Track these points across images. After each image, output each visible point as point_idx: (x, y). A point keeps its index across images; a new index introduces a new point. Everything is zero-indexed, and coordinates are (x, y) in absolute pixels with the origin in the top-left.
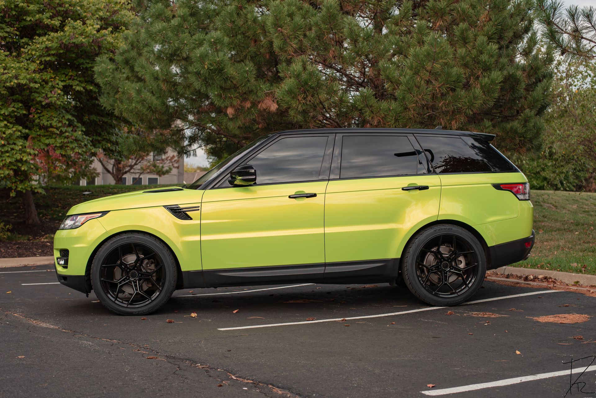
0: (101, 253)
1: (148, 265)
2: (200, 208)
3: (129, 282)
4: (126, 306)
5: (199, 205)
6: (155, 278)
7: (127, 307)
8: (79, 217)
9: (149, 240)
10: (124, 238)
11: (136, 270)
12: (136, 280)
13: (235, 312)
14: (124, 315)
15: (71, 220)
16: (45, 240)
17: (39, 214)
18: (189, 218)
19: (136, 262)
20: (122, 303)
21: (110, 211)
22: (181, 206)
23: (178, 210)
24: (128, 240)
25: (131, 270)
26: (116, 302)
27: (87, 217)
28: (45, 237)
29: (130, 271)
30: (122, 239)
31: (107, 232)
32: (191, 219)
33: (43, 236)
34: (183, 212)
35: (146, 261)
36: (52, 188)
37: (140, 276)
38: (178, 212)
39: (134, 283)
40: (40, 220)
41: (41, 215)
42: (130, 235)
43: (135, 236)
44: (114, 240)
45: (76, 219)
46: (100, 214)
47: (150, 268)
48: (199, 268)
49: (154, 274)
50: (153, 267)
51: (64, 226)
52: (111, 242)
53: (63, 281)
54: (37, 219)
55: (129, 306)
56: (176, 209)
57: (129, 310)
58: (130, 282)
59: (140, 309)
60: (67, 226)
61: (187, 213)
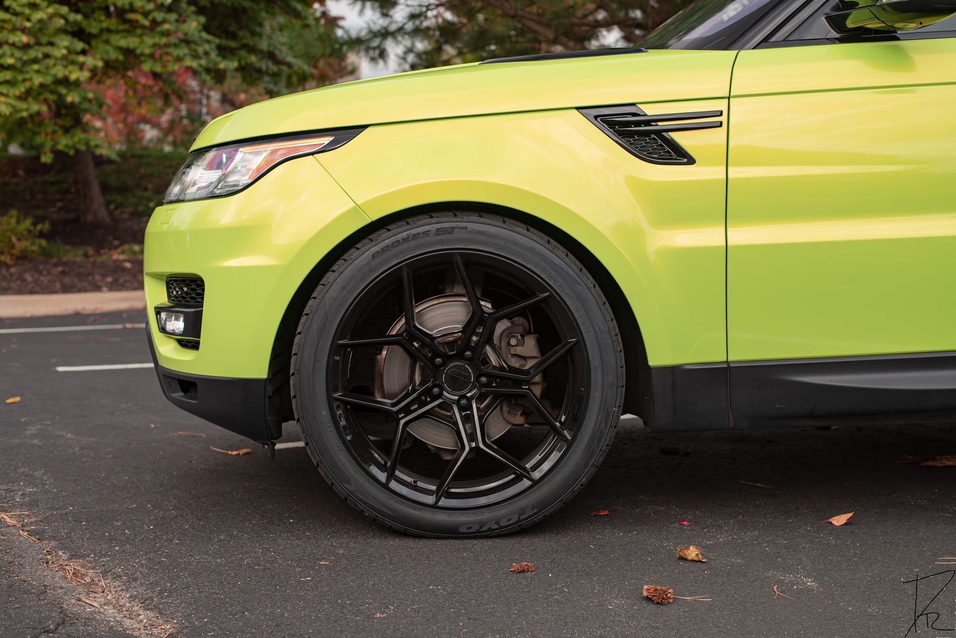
0: (333, 292)
1: (513, 342)
2: (724, 119)
3: (439, 406)
4: (430, 500)
5: (721, 105)
6: (537, 391)
7: (435, 507)
8: (242, 153)
9: (525, 241)
10: (426, 234)
11: (469, 360)
12: (469, 400)
13: (839, 520)
14: (422, 537)
15: (210, 167)
16: (122, 257)
17: (108, 204)
18: (681, 156)
19: (468, 328)
20: (414, 487)
21: (365, 127)
22: (651, 111)
23: (638, 124)
24: (442, 242)
25: (447, 359)
26: (393, 485)
27: (273, 152)
28: (119, 250)
29: (444, 364)
30: (416, 236)
31: (358, 209)
32: (691, 161)
33: (116, 248)
34: (659, 133)
35: (502, 326)
36: (134, 156)
37: (483, 385)
38: (640, 133)
39: (461, 409)
40: (111, 214)
41: (112, 207)
42: (447, 222)
43: (470, 226)
44: (385, 239)
45: (230, 159)
46: (326, 140)
47: (519, 350)
48: (713, 354)
49: (538, 379)
50: (530, 347)
51: (183, 191)
52: (374, 250)
53: (179, 395)
54: (103, 213)
55: (443, 502)
56: (629, 124)
57: (442, 518)
58: (446, 406)
59: (486, 515)
60: (192, 191)
61: (676, 136)
